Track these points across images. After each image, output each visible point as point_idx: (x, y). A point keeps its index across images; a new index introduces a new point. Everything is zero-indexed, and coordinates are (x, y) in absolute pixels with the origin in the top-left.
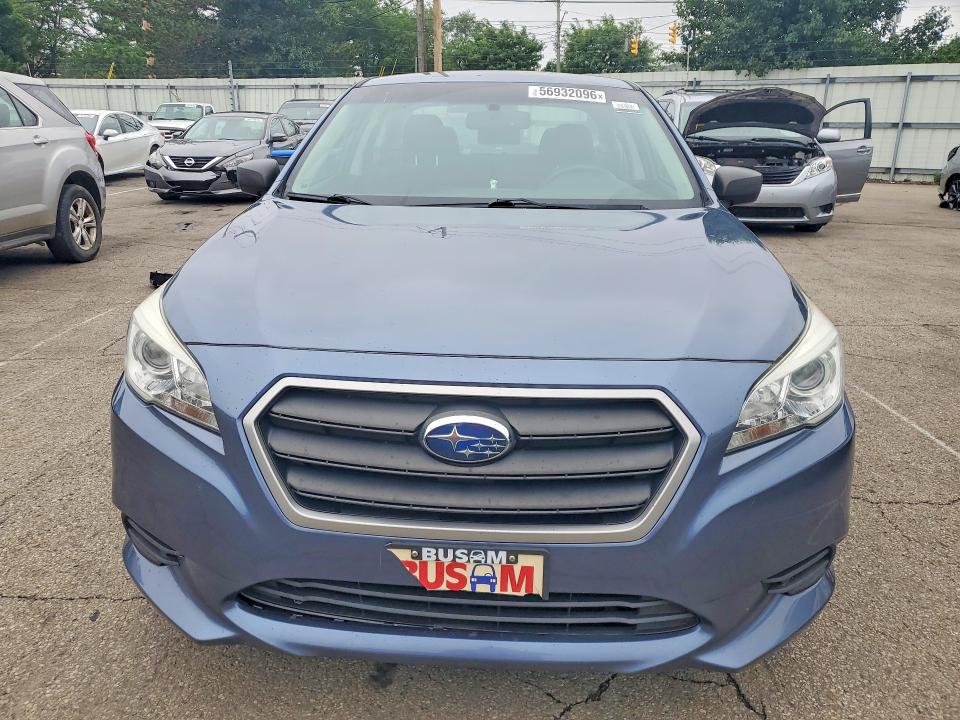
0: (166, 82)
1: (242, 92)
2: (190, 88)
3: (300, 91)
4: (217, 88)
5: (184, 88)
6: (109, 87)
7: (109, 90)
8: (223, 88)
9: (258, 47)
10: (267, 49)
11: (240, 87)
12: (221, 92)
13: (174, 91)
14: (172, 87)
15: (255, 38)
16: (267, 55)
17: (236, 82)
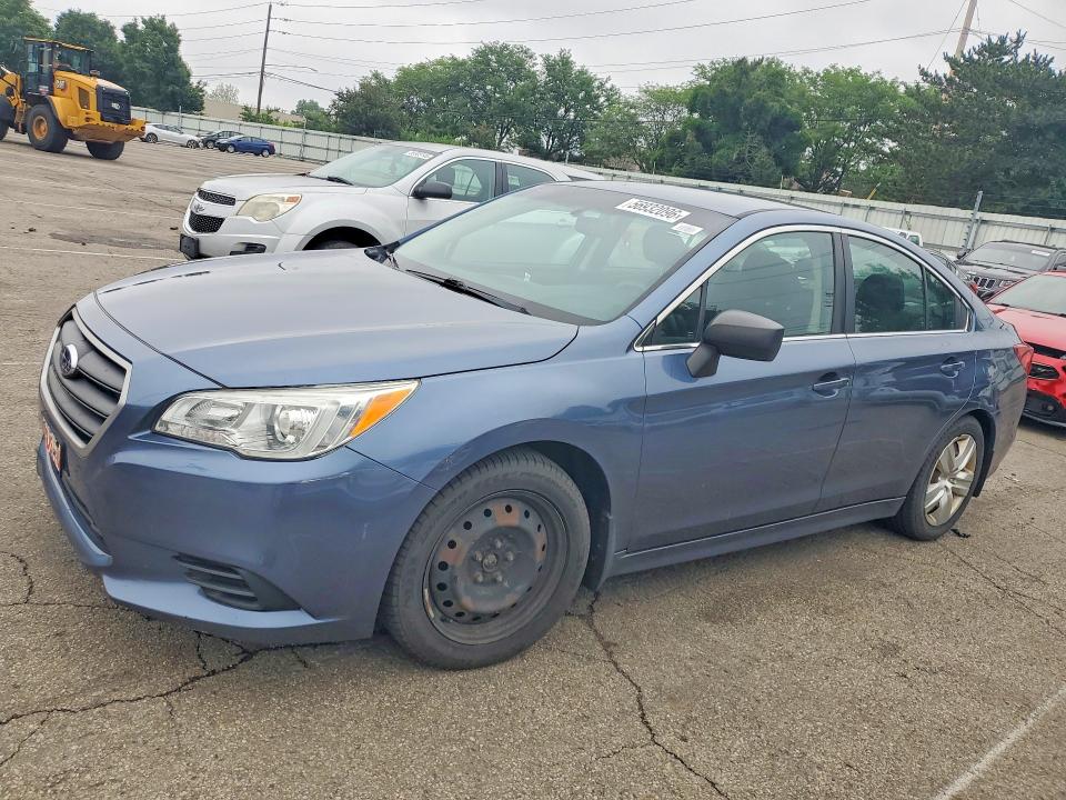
0: (902, 207)
1: (984, 227)
2: (925, 216)
3: (1055, 235)
4: (956, 219)
5: (919, 215)
6: (846, 205)
7: (845, 209)
8: (963, 220)
9: (1036, 179)
10: (1046, 184)
11: (984, 222)
12: (960, 224)
13: (908, 217)
14: (907, 213)
15: (1034, 170)
16: (1039, 190)
17: (979, 215)
